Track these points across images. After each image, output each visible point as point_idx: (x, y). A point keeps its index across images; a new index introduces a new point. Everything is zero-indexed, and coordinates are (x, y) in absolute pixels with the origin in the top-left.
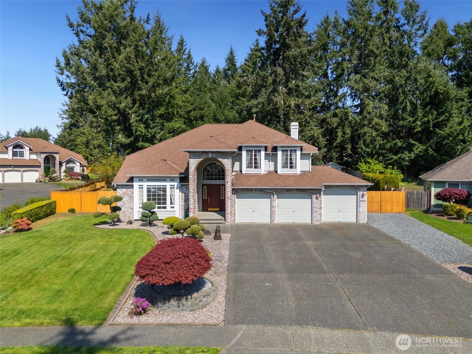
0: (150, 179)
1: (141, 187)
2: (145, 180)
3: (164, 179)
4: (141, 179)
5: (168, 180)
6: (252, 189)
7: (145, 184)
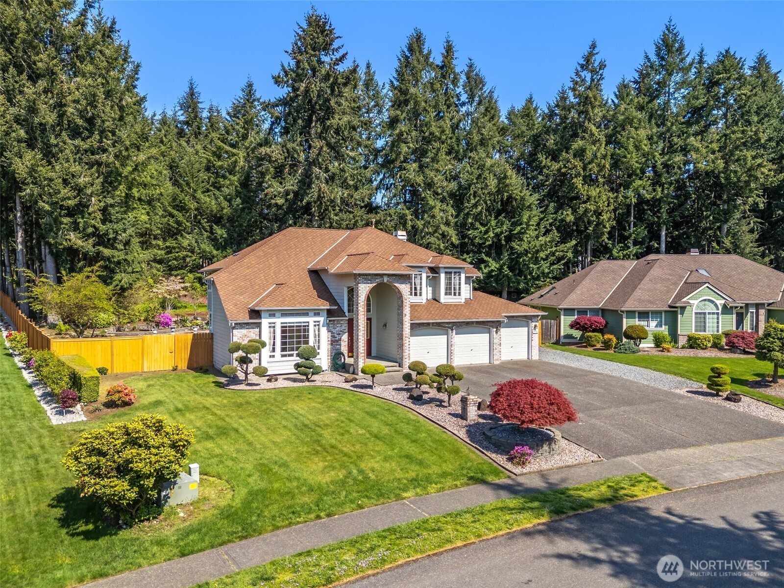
0: (285, 313)
1: (272, 326)
2: (277, 314)
3: (304, 313)
4: (272, 314)
5: (311, 313)
6: (428, 324)
7: (279, 321)
